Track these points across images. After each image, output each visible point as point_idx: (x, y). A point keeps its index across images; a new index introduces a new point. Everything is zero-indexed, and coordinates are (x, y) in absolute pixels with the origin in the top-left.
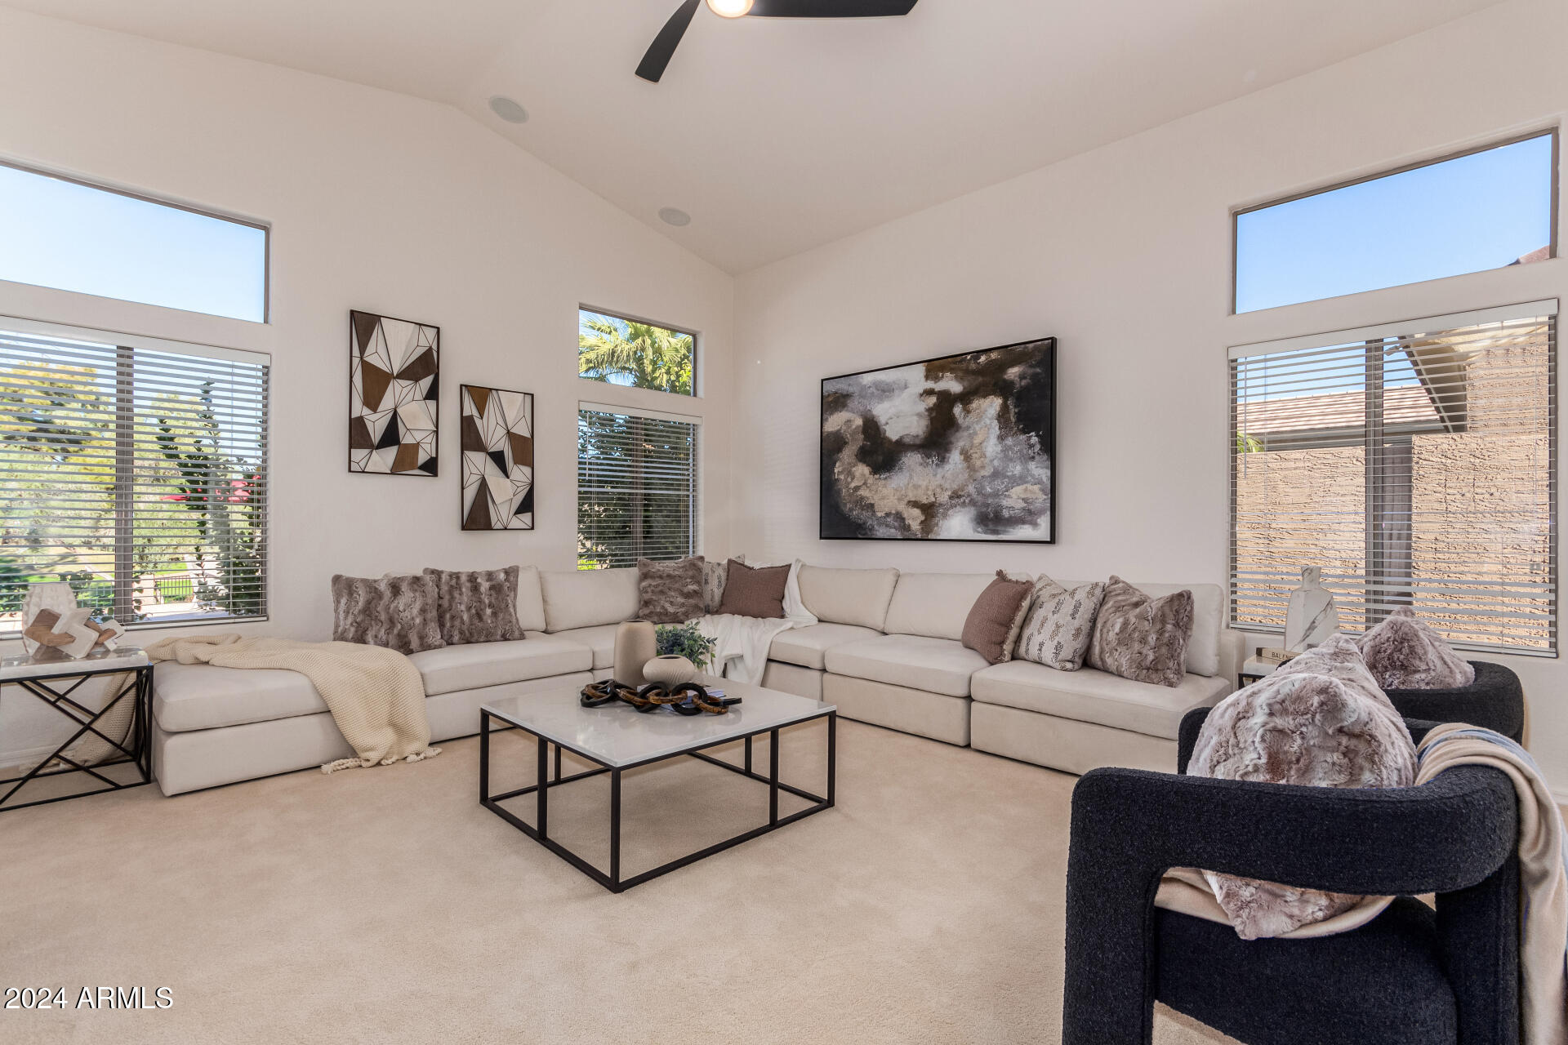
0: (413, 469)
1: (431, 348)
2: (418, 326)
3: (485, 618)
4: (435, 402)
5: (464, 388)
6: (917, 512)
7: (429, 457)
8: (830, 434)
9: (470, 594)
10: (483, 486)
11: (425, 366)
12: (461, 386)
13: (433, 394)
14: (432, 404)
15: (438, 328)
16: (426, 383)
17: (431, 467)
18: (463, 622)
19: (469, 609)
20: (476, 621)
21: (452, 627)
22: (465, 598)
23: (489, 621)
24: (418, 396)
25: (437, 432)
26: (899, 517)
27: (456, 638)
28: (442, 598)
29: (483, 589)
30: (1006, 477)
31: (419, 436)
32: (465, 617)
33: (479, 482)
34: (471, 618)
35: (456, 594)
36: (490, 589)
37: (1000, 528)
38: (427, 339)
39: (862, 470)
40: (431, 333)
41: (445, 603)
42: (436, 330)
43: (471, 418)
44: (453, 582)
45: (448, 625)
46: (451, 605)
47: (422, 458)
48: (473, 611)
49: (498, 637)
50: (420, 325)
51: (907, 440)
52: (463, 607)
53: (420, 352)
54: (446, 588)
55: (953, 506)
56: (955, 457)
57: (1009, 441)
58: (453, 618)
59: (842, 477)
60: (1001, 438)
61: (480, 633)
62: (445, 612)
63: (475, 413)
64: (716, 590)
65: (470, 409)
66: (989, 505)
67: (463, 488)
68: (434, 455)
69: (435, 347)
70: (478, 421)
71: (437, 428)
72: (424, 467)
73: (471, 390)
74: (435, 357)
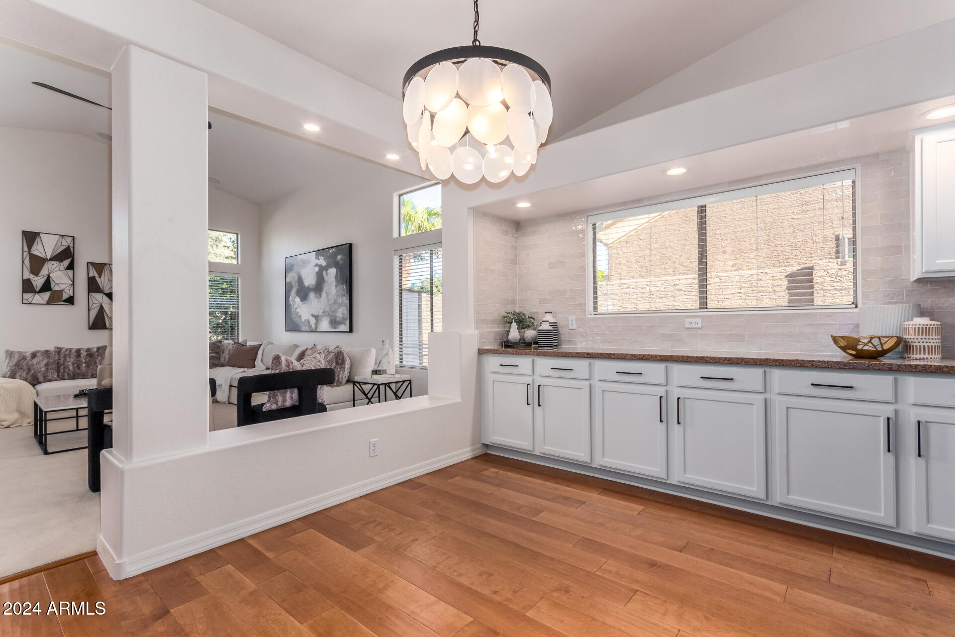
0: (60, 302)
1: (69, 247)
2: (61, 237)
3: (81, 368)
4: (72, 271)
5: (89, 264)
6: (314, 319)
7: (69, 296)
8: (288, 282)
9: (75, 358)
10: (101, 308)
11: (66, 255)
12: (88, 263)
13: (71, 267)
14: (70, 272)
15: (74, 237)
16: (67, 262)
17: (70, 301)
18: (69, 370)
19: (73, 364)
20: (77, 370)
21: (64, 372)
22: (72, 359)
23: (84, 370)
24: (62, 268)
25: (73, 284)
26: (309, 322)
27: (66, 377)
28: (60, 360)
29: (82, 356)
30: (337, 303)
31: (63, 287)
32: (71, 368)
33: (99, 308)
34: (74, 368)
35: (68, 359)
36: (86, 355)
37: (336, 326)
38: (66, 243)
39: (298, 299)
40: (69, 240)
41: (61, 362)
42: (72, 238)
43: (94, 278)
44: (67, 353)
45: (62, 371)
46: (64, 362)
47: (65, 296)
48: (76, 365)
49: (89, 376)
50: (63, 236)
51: (311, 287)
52: (70, 363)
53: (62, 248)
54: (63, 355)
55: (323, 316)
56: (324, 294)
57: (338, 288)
58: (64, 368)
59: (292, 303)
60: (336, 286)
61: (78, 374)
62: (61, 366)
63: (96, 275)
64: (227, 356)
65: (93, 273)
66: (333, 316)
67: (89, 310)
68: (72, 295)
69: (71, 245)
70: (98, 280)
71: (74, 283)
72: (66, 301)
73: (93, 264)
74: (72, 249)
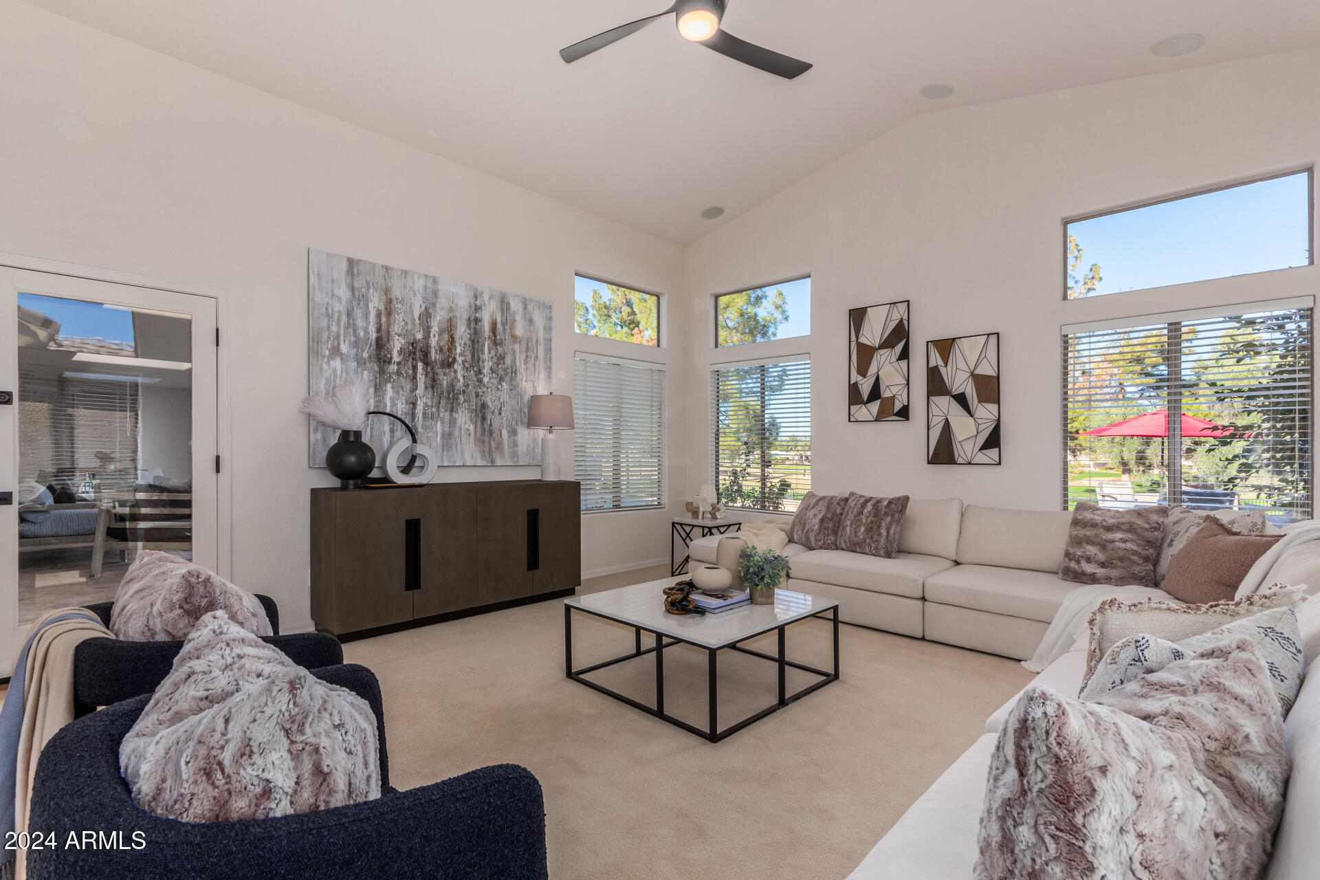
0: (891, 416)
1: (902, 320)
2: (893, 305)
4: (907, 361)
5: (930, 343)
7: (902, 405)
10: (948, 425)
11: (899, 336)
12: (928, 342)
13: (904, 355)
14: (904, 363)
15: (908, 301)
16: (900, 347)
17: (904, 413)
24: (894, 358)
25: (908, 384)
31: (895, 390)
33: (943, 423)
38: (899, 313)
40: (903, 307)
42: (906, 303)
43: (936, 368)
47: (898, 406)
53: (894, 324)
63: (940, 363)
65: (936, 360)
67: (928, 429)
68: (906, 404)
69: (905, 317)
70: (943, 370)
71: (908, 381)
72: (898, 414)
73: (937, 343)
74: (906, 323)
